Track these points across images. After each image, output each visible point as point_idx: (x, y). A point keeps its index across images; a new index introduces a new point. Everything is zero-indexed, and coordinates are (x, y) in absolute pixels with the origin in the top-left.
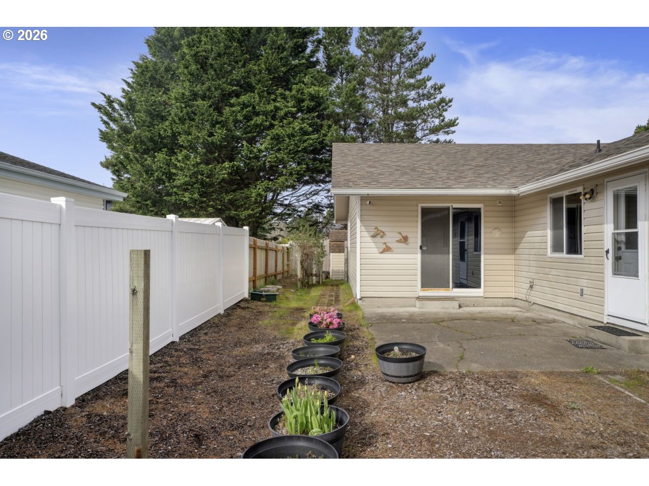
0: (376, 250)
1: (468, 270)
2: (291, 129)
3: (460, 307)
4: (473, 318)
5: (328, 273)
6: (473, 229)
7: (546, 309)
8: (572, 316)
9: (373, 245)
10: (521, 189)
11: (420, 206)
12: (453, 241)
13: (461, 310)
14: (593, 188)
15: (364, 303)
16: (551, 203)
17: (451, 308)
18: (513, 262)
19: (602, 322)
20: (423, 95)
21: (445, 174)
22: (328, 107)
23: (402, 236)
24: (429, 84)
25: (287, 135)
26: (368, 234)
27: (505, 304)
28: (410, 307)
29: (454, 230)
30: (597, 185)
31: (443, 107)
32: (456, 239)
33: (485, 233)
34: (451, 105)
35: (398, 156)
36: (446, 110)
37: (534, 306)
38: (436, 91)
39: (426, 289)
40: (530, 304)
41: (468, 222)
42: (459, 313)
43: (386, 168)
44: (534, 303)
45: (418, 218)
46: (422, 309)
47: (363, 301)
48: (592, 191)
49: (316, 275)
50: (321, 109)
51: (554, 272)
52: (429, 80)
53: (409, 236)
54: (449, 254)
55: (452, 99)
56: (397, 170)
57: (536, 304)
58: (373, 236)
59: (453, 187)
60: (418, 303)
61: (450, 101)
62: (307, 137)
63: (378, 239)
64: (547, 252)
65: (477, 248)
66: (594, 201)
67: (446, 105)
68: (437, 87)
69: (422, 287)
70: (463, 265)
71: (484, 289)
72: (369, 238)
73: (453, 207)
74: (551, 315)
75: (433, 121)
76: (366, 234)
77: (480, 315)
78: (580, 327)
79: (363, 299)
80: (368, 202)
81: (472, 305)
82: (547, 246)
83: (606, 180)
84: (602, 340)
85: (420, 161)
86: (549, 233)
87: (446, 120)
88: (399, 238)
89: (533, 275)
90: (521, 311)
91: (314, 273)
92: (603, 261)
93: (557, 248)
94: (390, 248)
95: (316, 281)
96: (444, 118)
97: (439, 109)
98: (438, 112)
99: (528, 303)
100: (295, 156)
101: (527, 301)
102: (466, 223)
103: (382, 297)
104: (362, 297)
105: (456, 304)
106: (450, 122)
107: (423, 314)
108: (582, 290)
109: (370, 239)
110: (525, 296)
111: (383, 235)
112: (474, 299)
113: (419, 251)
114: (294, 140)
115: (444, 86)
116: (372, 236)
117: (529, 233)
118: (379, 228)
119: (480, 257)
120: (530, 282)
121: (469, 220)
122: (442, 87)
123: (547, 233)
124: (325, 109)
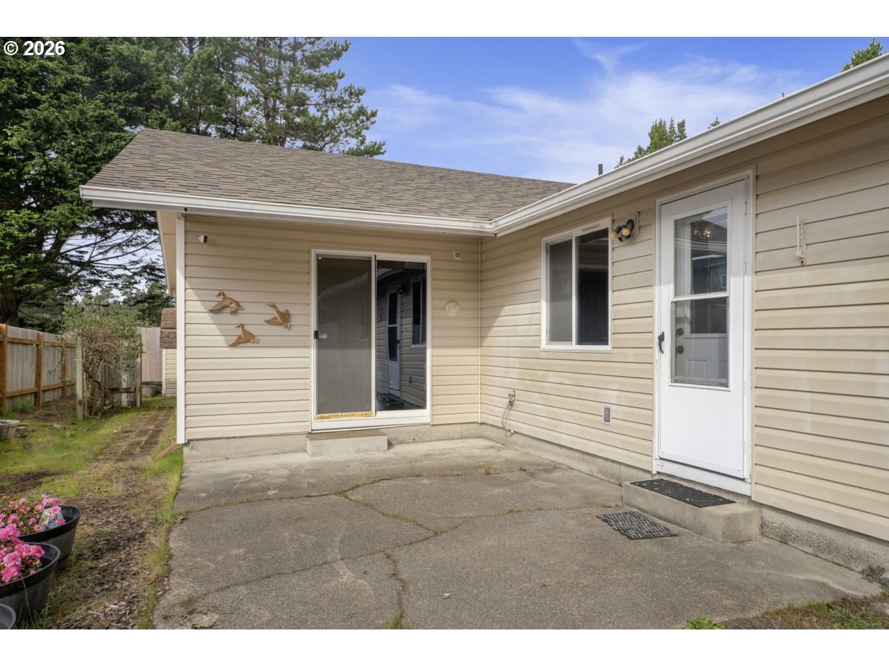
0: (221, 340)
1: (401, 374)
2: (77, 113)
3: (390, 445)
4: (415, 473)
5: (160, 384)
6: (411, 306)
7: (536, 442)
8: (586, 457)
9: (214, 329)
10: (502, 222)
11: (314, 252)
12: (377, 327)
13: (391, 454)
14: (633, 218)
15: (195, 453)
16: (547, 253)
17: (374, 450)
18: (478, 360)
19: (650, 472)
20: (332, 101)
21: (363, 191)
22: (159, 86)
23: (278, 312)
24: (342, 84)
25: (70, 126)
26: (204, 306)
27: (465, 434)
28: (295, 452)
29: (379, 310)
30: (639, 212)
31: (362, 121)
32: (383, 323)
33: (433, 308)
34: (375, 122)
35: (274, 159)
36: (367, 128)
37: (515, 438)
38: (351, 98)
39: (327, 415)
40: (508, 434)
41: (401, 294)
42: (387, 461)
43: (243, 171)
44: (515, 432)
45: (310, 278)
46: (318, 455)
47: (192, 449)
48: (631, 223)
49: (127, 391)
50: (144, 86)
51: (552, 377)
52: (340, 78)
53: (291, 312)
54: (370, 347)
55: (377, 111)
56: (267, 176)
57: (518, 433)
58: (214, 311)
59: (377, 209)
60: (310, 445)
61: (374, 114)
62: (116, 134)
63: (226, 317)
64: (540, 342)
65: (419, 336)
66: (632, 244)
67: (368, 119)
68: (353, 91)
69: (319, 411)
70: (394, 366)
71: (432, 410)
72: (207, 315)
73: (378, 258)
74: (548, 455)
75: (347, 141)
76: (198, 306)
77: (426, 463)
78: (602, 477)
79: (191, 443)
80: (202, 239)
81: (411, 440)
82: (540, 330)
83: (658, 201)
84: (662, 512)
85: (317, 170)
86: (544, 307)
87: (367, 142)
88: (272, 316)
89: (514, 383)
90: (493, 447)
91: (124, 385)
92: (652, 355)
93: (557, 333)
94: (254, 336)
95: (129, 402)
96: (364, 139)
97: (357, 125)
98: (355, 128)
99: (503, 432)
100: (88, 168)
101: (503, 428)
102: (399, 296)
103: (234, 437)
104: (189, 441)
105: (382, 441)
106: (373, 147)
107: (317, 469)
108: (608, 410)
109: (207, 317)
110: (500, 419)
111: (237, 309)
112: (414, 428)
113: (313, 341)
114: (85, 136)
115: (364, 91)
116: (212, 311)
117: (506, 308)
118: (228, 294)
119: (425, 353)
120: (509, 395)
121: (404, 290)
122: (360, 93)
123: (540, 307)
124: (153, 89)
